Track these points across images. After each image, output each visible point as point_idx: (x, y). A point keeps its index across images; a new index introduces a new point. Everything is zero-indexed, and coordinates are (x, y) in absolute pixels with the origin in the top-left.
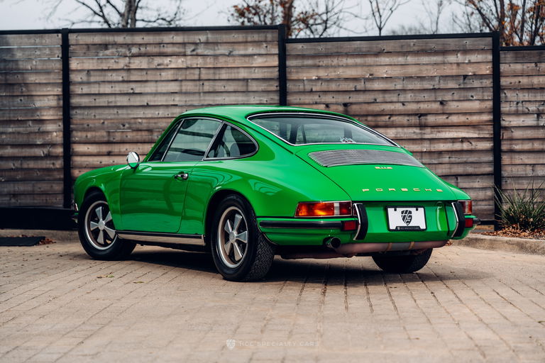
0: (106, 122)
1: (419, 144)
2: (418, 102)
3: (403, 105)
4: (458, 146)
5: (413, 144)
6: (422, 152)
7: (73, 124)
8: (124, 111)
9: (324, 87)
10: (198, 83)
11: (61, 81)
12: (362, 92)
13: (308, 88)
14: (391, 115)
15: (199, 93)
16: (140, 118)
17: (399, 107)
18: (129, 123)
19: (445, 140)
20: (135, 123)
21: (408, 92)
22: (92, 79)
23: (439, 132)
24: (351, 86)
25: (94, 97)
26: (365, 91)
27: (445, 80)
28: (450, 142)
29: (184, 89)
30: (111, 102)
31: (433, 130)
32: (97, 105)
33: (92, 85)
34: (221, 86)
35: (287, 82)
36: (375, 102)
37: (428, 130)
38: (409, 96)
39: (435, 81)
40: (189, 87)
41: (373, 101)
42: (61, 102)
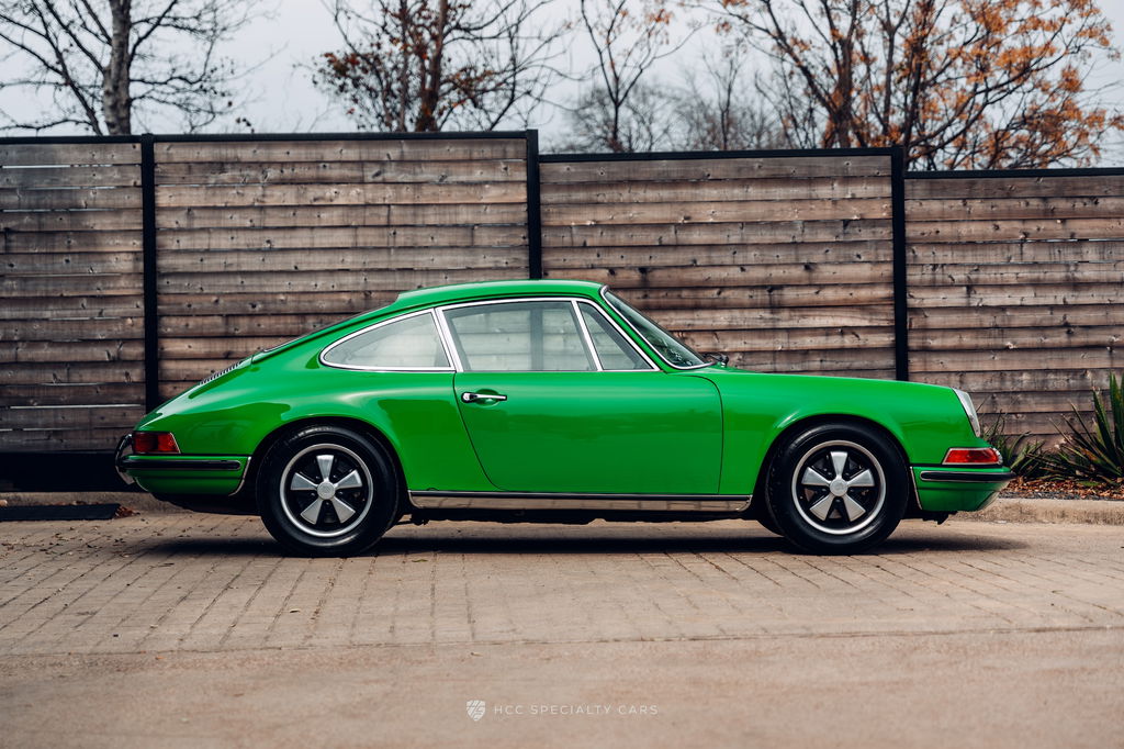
0: (221, 301)
1: (770, 338)
2: (768, 265)
3: (743, 270)
4: (835, 341)
5: (760, 337)
6: (774, 352)
7: (162, 304)
8: (255, 281)
9: (607, 238)
10: (385, 231)
11: (141, 227)
12: (671, 249)
13: (578, 240)
14: (722, 288)
15: (388, 249)
16: (284, 293)
17: (735, 273)
18: (263, 302)
19: (814, 331)
20: (275, 302)
21: (749, 248)
22: (197, 224)
23: (803, 317)
24: (651, 237)
25: (199, 257)
26: (677, 246)
27: (812, 228)
28: (822, 335)
29: (361, 242)
30: (231, 265)
31: (793, 314)
32: (206, 270)
33: (197, 235)
34: (427, 237)
35: (543, 230)
36: (694, 264)
37: (785, 314)
38: (752, 256)
39: (796, 230)
40: (369, 238)
41: (690, 263)
42: (141, 265)
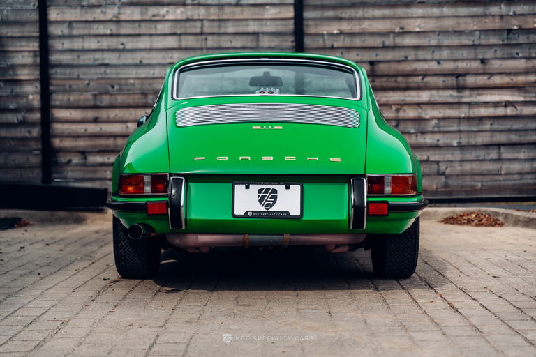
0: (92, 84)
1: (456, 109)
2: (455, 60)
3: (439, 63)
4: (500, 111)
5: (450, 109)
6: (459, 118)
7: (53, 85)
8: (113, 70)
9: (347, 42)
10: (200, 37)
11: (37, 34)
12: (390, 49)
13: (328, 43)
14: (424, 76)
15: (202, 49)
16: (133, 79)
17: (433, 66)
18: (119, 84)
19: (486, 104)
20: (126, 84)
21: (444, 49)
22: (75, 32)
23: (479, 95)
24: (377, 41)
25: (77, 54)
26: (394, 47)
27: (486, 35)
28: (492, 107)
29: (184, 44)
30: (98, 60)
31: (472, 93)
32: (81, 62)
33: (75, 40)
34: (227, 41)
35: (305, 36)
36: (406, 60)
37: (467, 93)
38: (445, 54)
39: (475, 36)
40: (189, 41)
41: (403, 59)
42: (38, 60)
